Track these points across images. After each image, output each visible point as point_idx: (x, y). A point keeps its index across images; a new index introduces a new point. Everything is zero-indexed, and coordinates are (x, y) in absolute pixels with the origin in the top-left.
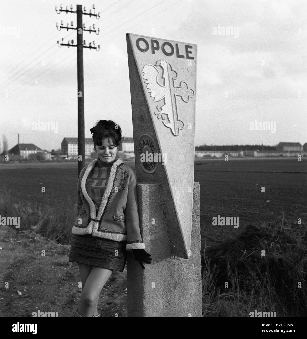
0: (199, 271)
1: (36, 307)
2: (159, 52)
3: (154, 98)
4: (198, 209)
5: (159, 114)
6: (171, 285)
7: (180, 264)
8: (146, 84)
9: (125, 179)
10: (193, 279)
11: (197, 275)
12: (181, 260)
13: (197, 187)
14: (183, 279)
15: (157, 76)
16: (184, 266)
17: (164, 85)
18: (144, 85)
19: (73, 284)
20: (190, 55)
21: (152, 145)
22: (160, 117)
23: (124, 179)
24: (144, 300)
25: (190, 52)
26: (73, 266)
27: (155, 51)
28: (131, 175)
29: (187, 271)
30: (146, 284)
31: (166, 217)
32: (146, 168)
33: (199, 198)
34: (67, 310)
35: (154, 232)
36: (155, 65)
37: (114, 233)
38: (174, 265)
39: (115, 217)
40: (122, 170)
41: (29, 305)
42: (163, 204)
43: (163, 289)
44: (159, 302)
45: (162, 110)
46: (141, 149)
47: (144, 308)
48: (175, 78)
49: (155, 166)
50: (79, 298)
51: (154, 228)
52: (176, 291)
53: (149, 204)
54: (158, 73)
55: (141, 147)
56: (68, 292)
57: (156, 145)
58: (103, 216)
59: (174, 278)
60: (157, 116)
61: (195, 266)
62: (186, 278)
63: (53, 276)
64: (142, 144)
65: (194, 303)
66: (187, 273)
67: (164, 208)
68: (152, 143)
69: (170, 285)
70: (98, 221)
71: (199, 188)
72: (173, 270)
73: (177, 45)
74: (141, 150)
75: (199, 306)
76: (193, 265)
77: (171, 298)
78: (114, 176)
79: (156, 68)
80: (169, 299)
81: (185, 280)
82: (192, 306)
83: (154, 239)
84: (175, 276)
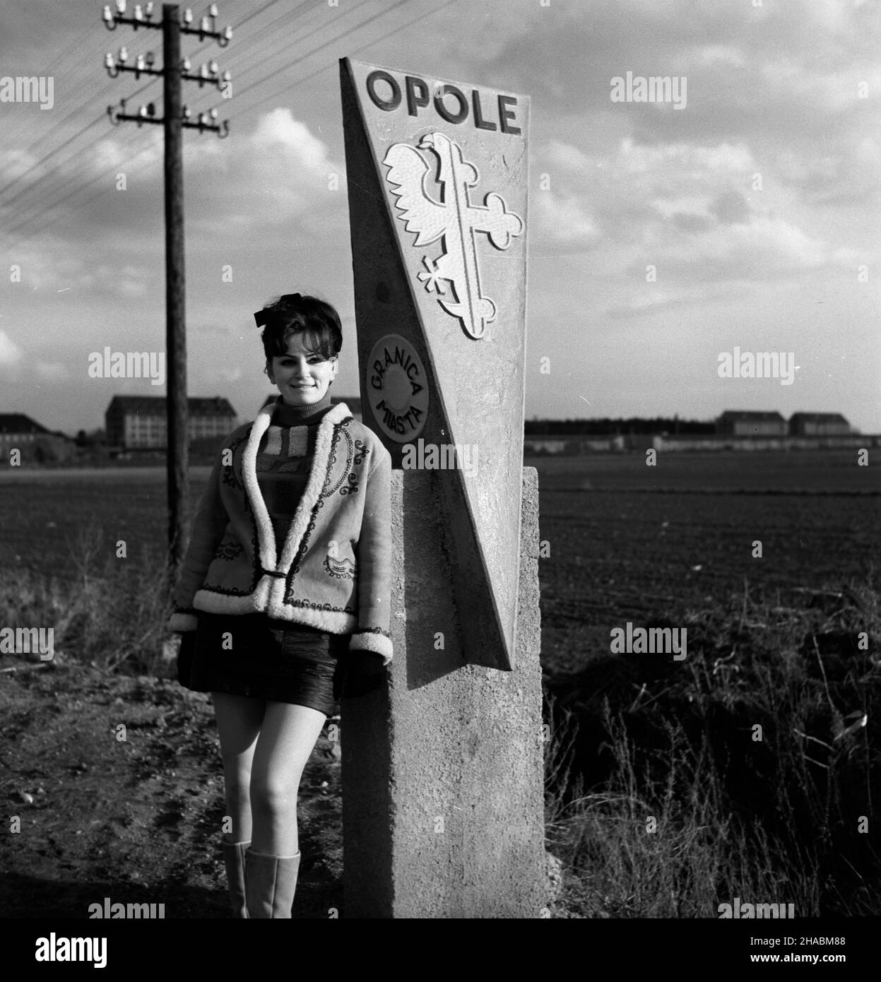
0: (537, 709)
1: (78, 830)
2: (427, 112)
3: (415, 235)
4: (534, 540)
5: (430, 279)
6: (462, 743)
7: (485, 688)
8: (395, 198)
9: (358, 461)
10: (520, 728)
11: (530, 719)
12: (489, 677)
13: (531, 482)
14: (495, 730)
15: (424, 175)
16: (496, 694)
17: (443, 200)
18: (391, 199)
19: (174, 774)
20: (511, 123)
21: (410, 364)
22: (431, 287)
23: (355, 459)
24: (390, 783)
25: (512, 115)
27: (419, 108)
28: (374, 449)
29: (504, 706)
30: (396, 741)
31: (448, 559)
32: (391, 427)
33: (537, 510)
34: (162, 837)
35: (416, 599)
36: (418, 147)
37: (328, 609)
38: (470, 690)
39: (332, 564)
40: (348, 436)
41: (58, 825)
42: (441, 525)
43: (440, 754)
44: (431, 792)
45: (437, 267)
46: (378, 375)
47: (390, 806)
48: (472, 184)
49: (418, 421)
51: (418, 590)
52: (476, 760)
53: (405, 523)
54: (426, 169)
55: (379, 370)
56: (163, 793)
57: (424, 363)
59: (471, 725)
60: (424, 284)
61: (525, 693)
62: (501, 727)
63: (116, 755)
64: (383, 363)
65: (524, 796)
66: (505, 714)
67: (444, 535)
68: (409, 358)
69: (459, 744)
70: (283, 574)
71: (537, 482)
72: (467, 703)
74: (378, 379)
75: (535, 805)
76: (520, 691)
77: (462, 780)
79: (420, 156)
80: (458, 782)
81: (498, 732)
82: (517, 802)
83: (417, 619)
84: (474, 720)
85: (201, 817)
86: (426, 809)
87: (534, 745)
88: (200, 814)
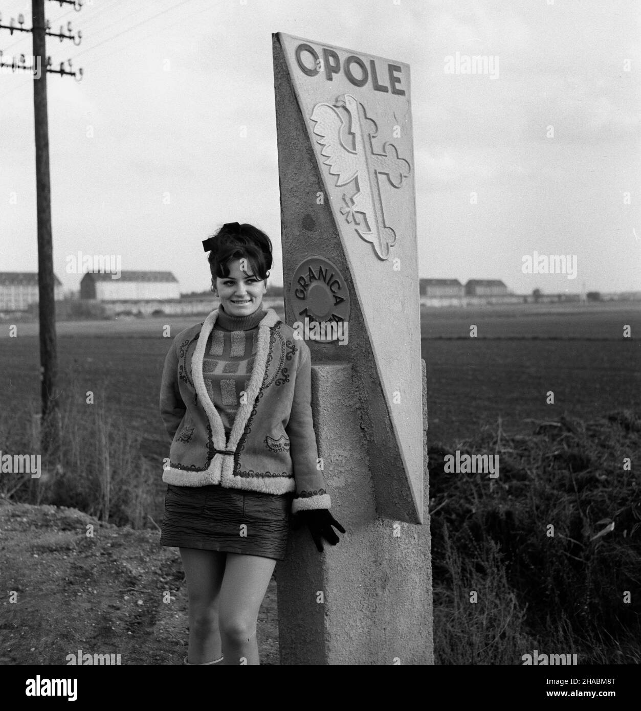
0: (427, 549)
2: (339, 77)
3: (336, 177)
4: (424, 416)
5: (349, 212)
6: (377, 581)
7: (391, 535)
8: (321, 147)
9: (289, 358)
10: (416, 565)
11: (423, 556)
12: (394, 527)
14: (399, 568)
15: (340, 128)
16: (399, 540)
17: (354, 149)
18: (317, 148)
19: (95, 592)
20: (398, 86)
22: (350, 219)
23: (287, 356)
24: (326, 617)
25: (398, 80)
26: (80, 552)
27: (333, 74)
28: (301, 348)
29: (403, 549)
30: (329, 584)
31: (365, 436)
33: (426, 393)
35: (342, 469)
36: (335, 106)
37: (269, 476)
38: (382, 538)
39: (270, 442)
40: (281, 337)
42: (359, 409)
43: (362, 591)
44: (355, 621)
45: (353, 203)
46: (302, 289)
47: (326, 635)
48: (374, 135)
50: (120, 622)
51: (344, 461)
52: (387, 592)
53: (333, 409)
54: (340, 124)
55: (303, 284)
56: (92, 609)
57: (346, 280)
58: (242, 440)
59: (382, 566)
60: (344, 216)
61: (419, 537)
62: (403, 565)
63: (44, 577)
64: (306, 279)
65: (419, 617)
66: (406, 555)
67: (361, 417)
68: (332, 276)
69: (374, 581)
70: (233, 452)
71: (425, 371)
72: (380, 548)
73: (372, 63)
74: (302, 292)
75: (427, 623)
76: (416, 536)
77: (377, 610)
78: (268, 351)
79: (336, 113)
80: (374, 611)
81: (401, 569)
82: (415, 622)
83: (344, 485)
84: (384, 562)
85: (128, 630)
86: (351, 635)
87: (425, 576)
88: (127, 627)
